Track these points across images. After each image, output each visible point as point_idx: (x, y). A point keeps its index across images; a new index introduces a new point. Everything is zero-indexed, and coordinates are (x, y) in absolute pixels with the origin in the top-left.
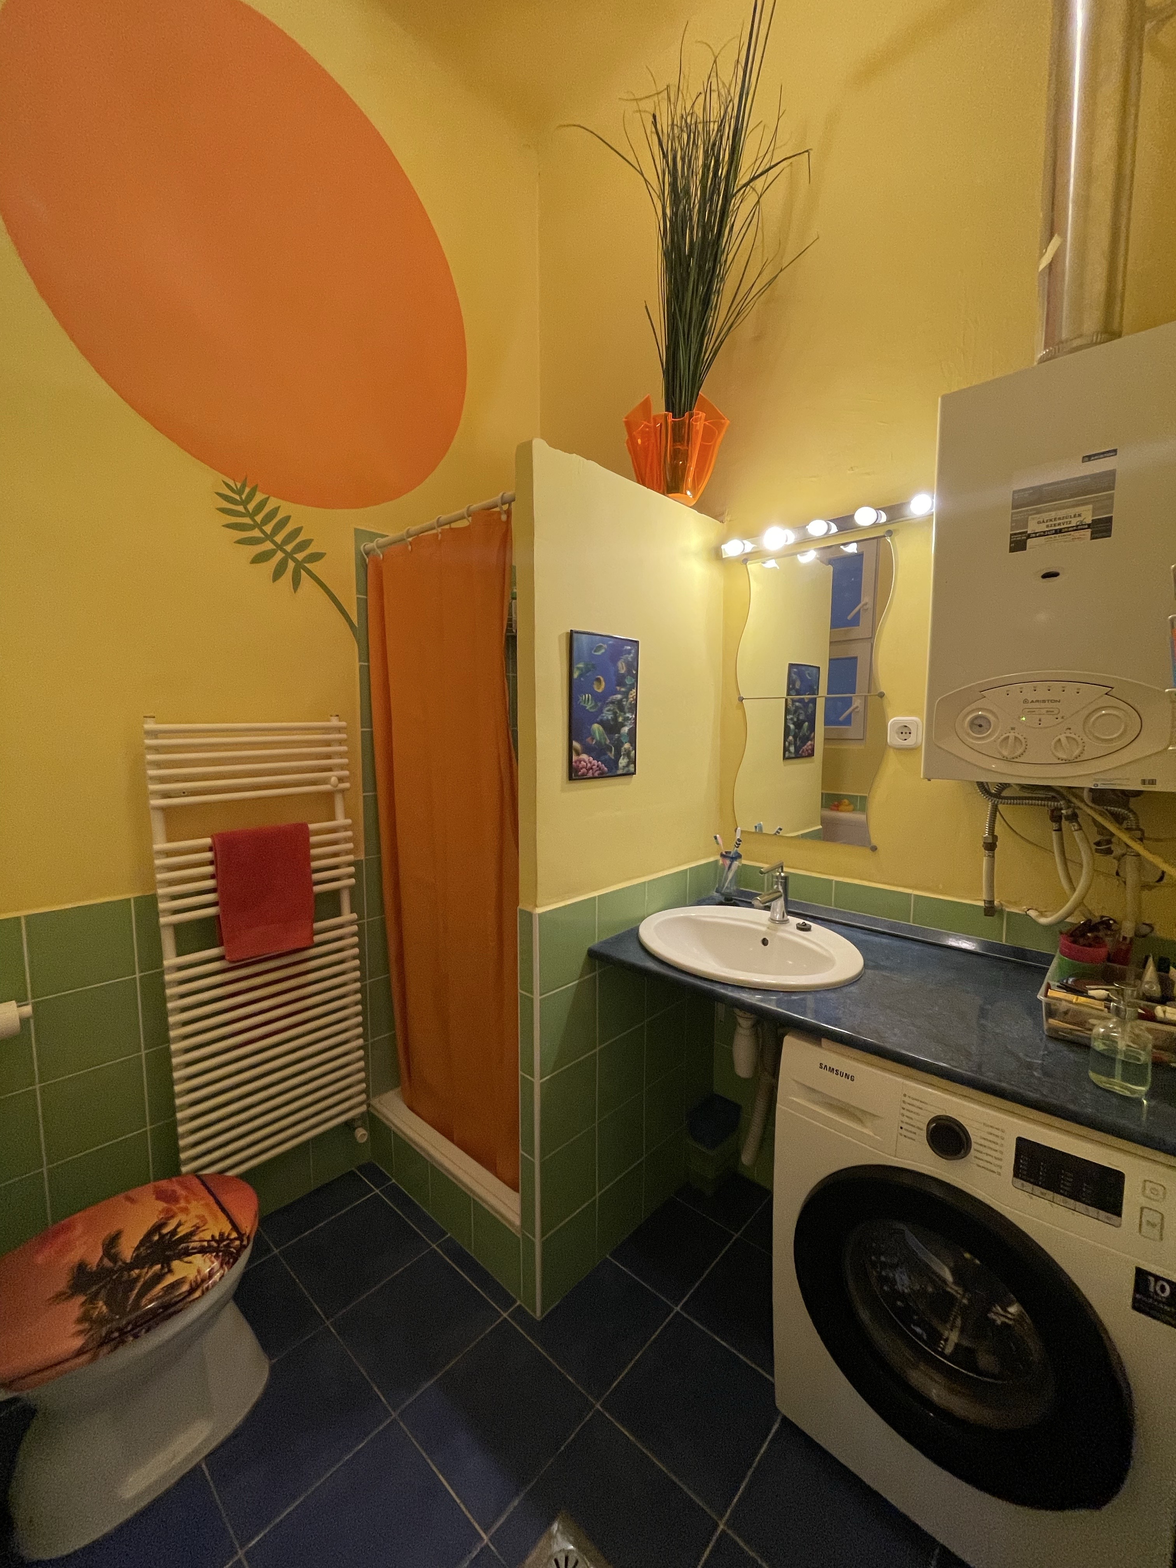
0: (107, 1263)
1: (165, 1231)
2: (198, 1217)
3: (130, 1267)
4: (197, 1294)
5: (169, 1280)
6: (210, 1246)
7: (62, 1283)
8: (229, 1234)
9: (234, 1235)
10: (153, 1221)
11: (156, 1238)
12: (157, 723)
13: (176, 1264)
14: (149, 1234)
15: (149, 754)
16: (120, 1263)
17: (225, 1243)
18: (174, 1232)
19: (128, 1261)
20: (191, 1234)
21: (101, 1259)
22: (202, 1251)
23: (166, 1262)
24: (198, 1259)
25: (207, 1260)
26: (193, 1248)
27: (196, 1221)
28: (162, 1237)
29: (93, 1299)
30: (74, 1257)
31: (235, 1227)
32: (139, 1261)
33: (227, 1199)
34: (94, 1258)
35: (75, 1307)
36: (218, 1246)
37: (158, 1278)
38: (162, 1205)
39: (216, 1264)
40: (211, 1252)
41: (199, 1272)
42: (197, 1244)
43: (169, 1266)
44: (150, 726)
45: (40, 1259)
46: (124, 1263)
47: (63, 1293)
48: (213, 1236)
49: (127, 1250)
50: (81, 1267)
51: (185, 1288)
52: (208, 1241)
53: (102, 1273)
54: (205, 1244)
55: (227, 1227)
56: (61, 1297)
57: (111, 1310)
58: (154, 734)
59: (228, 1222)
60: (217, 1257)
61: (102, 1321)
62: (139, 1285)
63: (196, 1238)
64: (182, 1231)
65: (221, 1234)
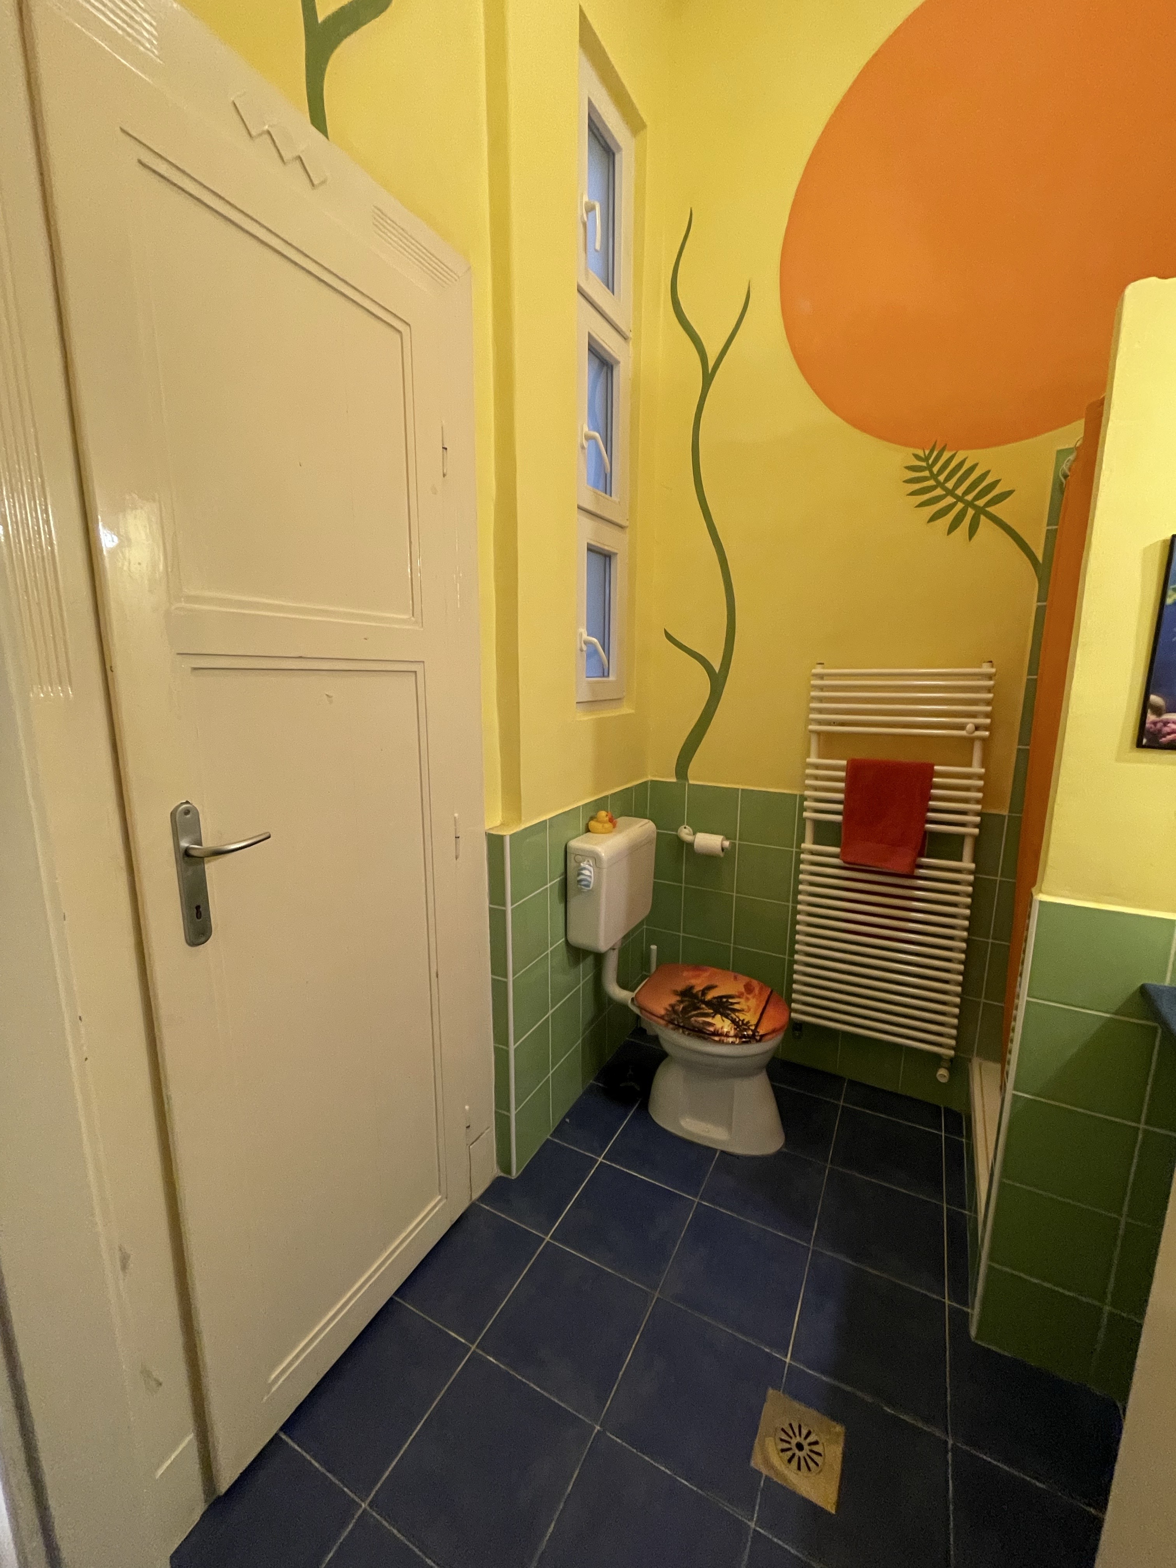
0: (700, 994)
1: (730, 1000)
2: (748, 1006)
3: (704, 1002)
4: (717, 1038)
5: (709, 1020)
6: (738, 1022)
7: (680, 987)
8: (751, 1025)
9: (753, 1028)
10: (729, 993)
11: (724, 1000)
12: (824, 668)
13: (718, 1016)
14: (722, 997)
15: (813, 691)
16: (703, 998)
17: (745, 1027)
18: (732, 1004)
19: (706, 1000)
20: (738, 1011)
21: (699, 991)
22: (733, 1021)
23: (717, 1012)
24: (728, 1022)
25: (730, 1027)
26: (732, 1017)
27: (745, 1007)
28: (727, 1001)
29: (681, 1002)
30: (693, 982)
31: (757, 1025)
32: (709, 1004)
33: (770, 1011)
34: (698, 989)
35: (674, 999)
36: (741, 1026)
37: (706, 1015)
38: (743, 990)
39: (732, 1033)
40: (735, 1025)
41: (722, 1028)
42: (734, 1017)
43: (715, 1015)
44: (819, 670)
45: (685, 974)
46: (704, 999)
47: (677, 991)
48: (744, 1020)
49: (710, 996)
50: (692, 988)
51: (712, 1029)
52: (740, 1020)
53: (695, 996)
54: (737, 1020)
55: (754, 1021)
56: (676, 993)
57: (682, 1011)
58: (821, 677)
59: (757, 1021)
60: (735, 1029)
61: (675, 1011)
62: (699, 1011)
63: (737, 1014)
64: (736, 1007)
65: (748, 1022)
